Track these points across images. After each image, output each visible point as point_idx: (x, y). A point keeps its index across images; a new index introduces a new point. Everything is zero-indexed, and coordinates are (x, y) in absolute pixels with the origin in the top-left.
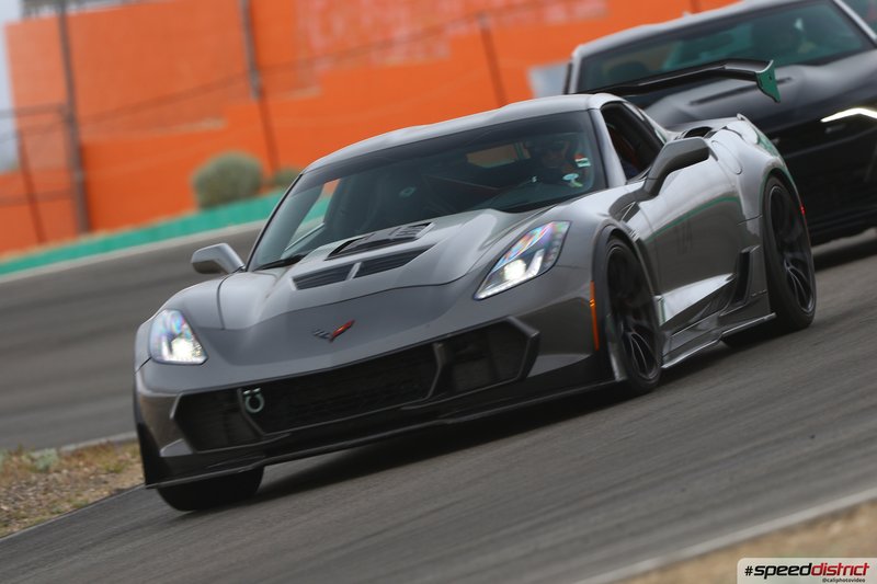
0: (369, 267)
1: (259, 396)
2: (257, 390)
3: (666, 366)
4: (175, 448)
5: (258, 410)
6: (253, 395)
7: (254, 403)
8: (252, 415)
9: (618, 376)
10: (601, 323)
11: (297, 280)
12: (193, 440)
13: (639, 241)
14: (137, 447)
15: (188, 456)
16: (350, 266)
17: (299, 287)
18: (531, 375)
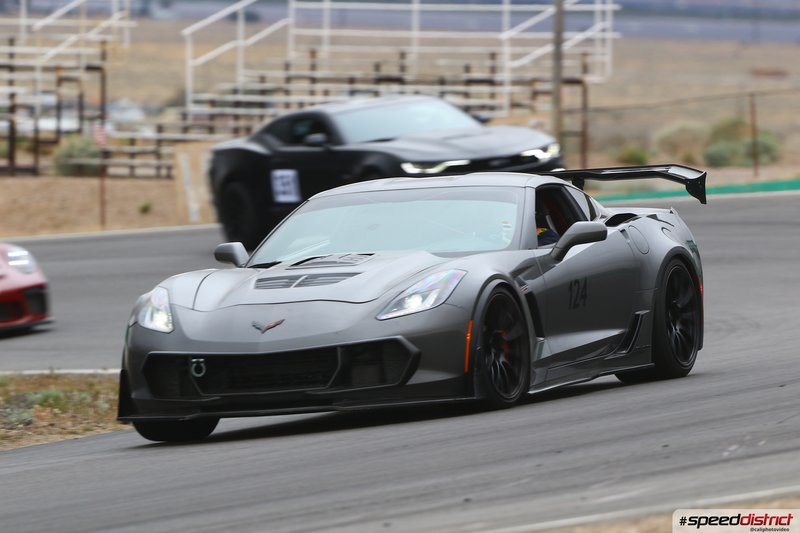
1: (202, 365)
2: (202, 360)
3: (531, 392)
5: (200, 375)
6: (198, 363)
7: (198, 369)
8: (196, 378)
9: (477, 395)
10: (473, 353)
11: (259, 280)
13: (530, 296)
15: (149, 400)
16: (296, 277)
17: (257, 287)
18: (409, 383)
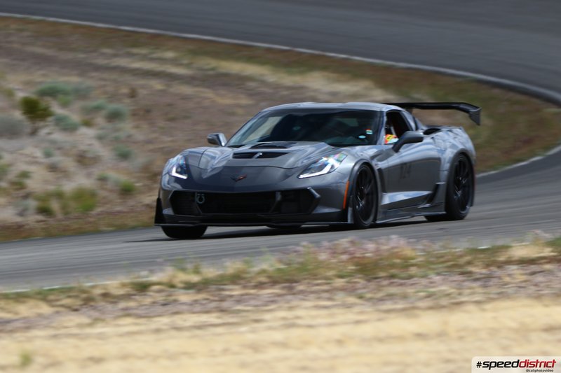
0: (265, 155)
1: (203, 197)
2: (203, 195)
3: (378, 222)
4: (168, 211)
5: (201, 203)
6: (201, 196)
7: (201, 199)
8: (199, 205)
9: (350, 221)
10: (348, 199)
11: (235, 154)
12: (175, 210)
13: (380, 170)
14: (155, 209)
15: (171, 216)
16: (256, 153)
17: (234, 157)
18: (314, 212)
